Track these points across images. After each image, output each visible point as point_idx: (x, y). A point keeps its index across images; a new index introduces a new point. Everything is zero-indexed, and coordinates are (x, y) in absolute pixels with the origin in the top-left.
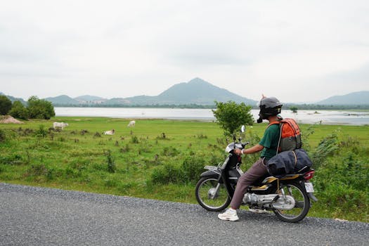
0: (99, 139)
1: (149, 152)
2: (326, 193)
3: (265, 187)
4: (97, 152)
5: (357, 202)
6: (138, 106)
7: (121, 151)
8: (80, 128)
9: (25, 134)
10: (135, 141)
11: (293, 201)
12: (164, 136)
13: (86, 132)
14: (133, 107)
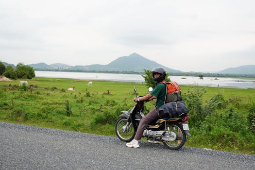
0: (63, 94)
1: (97, 103)
2: (211, 133)
3: (157, 126)
4: (61, 102)
5: (232, 140)
6: (94, 72)
7: (78, 102)
8: (51, 85)
9: (13, 89)
10: (88, 95)
11: (175, 136)
12: (109, 93)
13: (55, 88)
14: (90, 72)
